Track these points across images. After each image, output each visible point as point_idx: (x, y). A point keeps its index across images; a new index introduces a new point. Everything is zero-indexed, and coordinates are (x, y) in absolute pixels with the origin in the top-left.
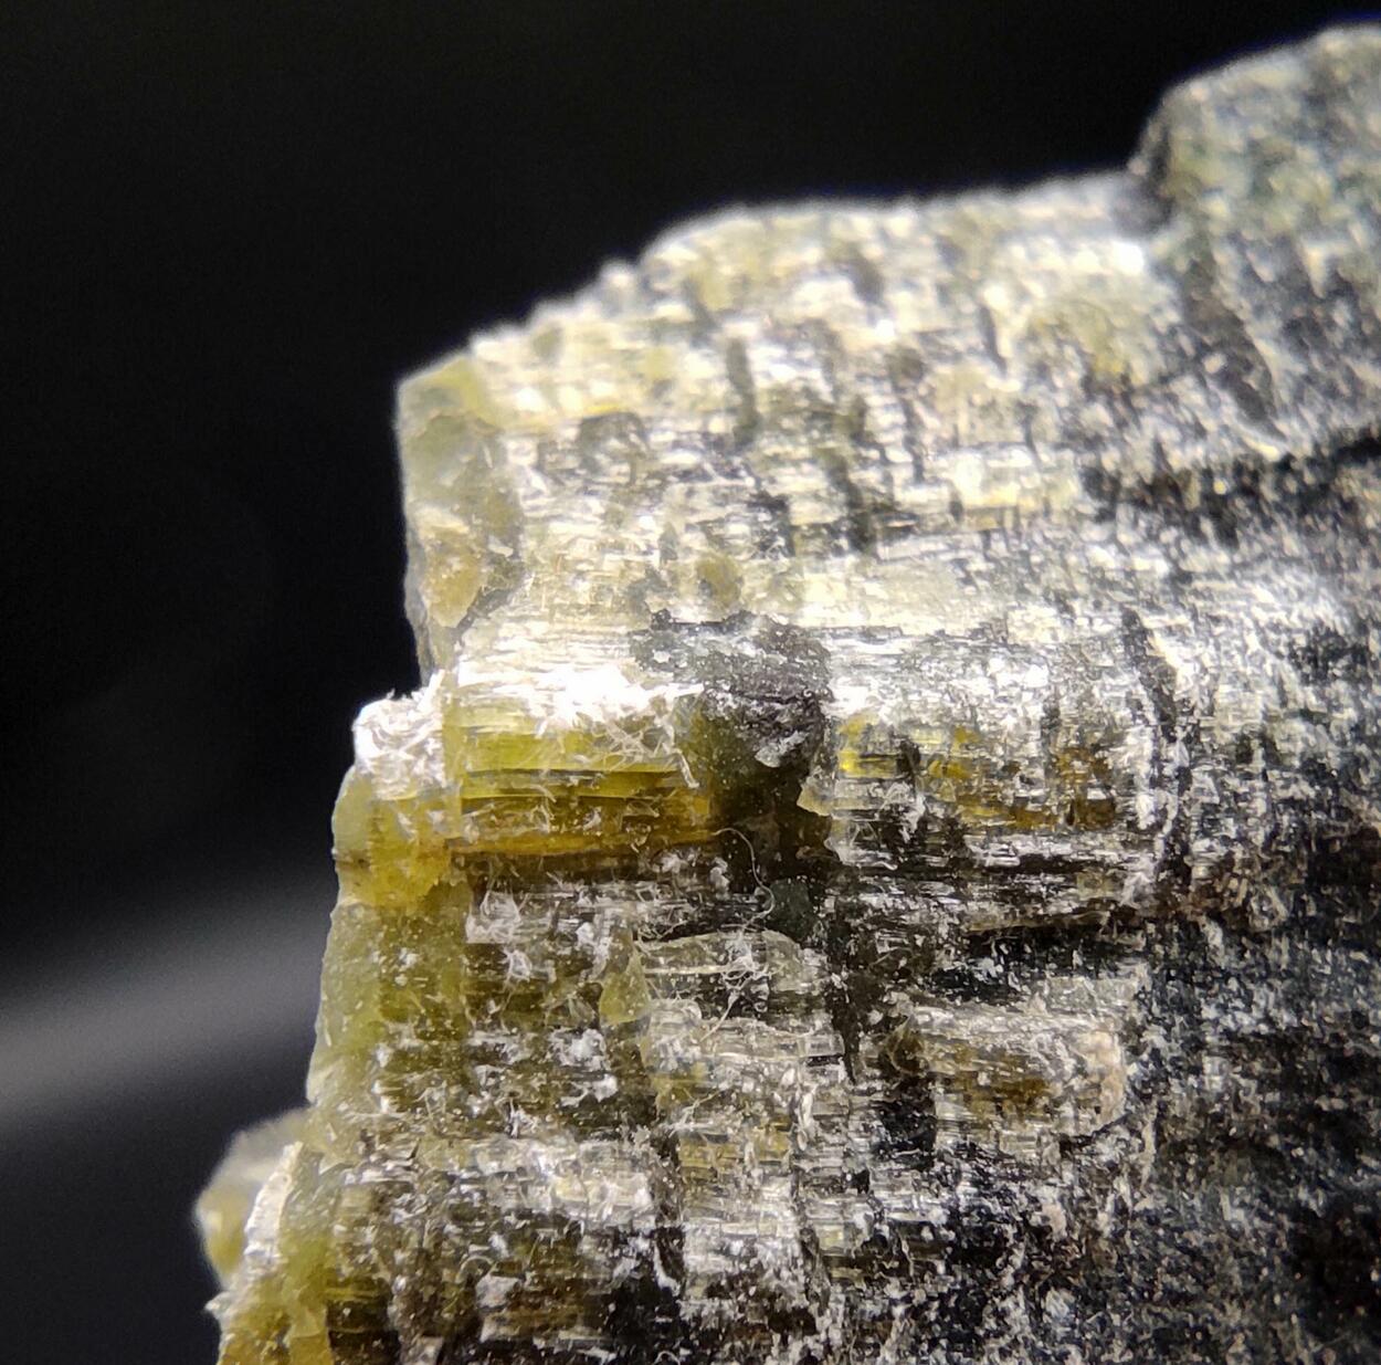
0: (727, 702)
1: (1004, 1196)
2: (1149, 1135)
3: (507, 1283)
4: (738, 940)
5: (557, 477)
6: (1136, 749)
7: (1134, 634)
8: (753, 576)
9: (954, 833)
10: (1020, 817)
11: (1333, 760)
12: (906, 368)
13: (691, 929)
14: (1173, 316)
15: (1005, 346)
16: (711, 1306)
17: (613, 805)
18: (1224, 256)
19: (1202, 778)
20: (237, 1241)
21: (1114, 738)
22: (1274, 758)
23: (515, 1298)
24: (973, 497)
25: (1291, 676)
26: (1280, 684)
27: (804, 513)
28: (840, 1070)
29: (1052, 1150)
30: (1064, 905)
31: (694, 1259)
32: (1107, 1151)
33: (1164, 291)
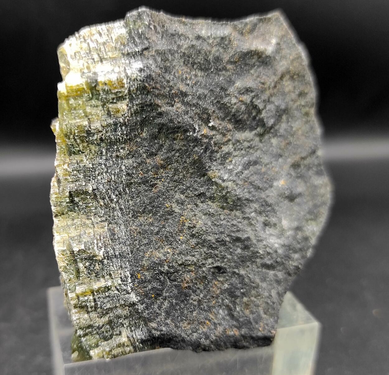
0: (89, 81)
1: (117, 120)
2: (130, 113)
3: (77, 131)
4: (93, 101)
5: (73, 59)
6: (125, 81)
7: (125, 69)
8: (91, 67)
9: (110, 90)
10: (115, 88)
11: (142, 79)
12: (104, 44)
13: (89, 100)
14: (128, 37)
15: (114, 41)
16: (94, 131)
17: (80, 91)
18: (132, 31)
19: (131, 83)
20: (55, 129)
21: (123, 80)
22: (137, 80)
23: (78, 132)
24: (111, 56)
25: (138, 73)
26: (137, 74)
27: (96, 60)
28: (103, 111)
29: (121, 116)
30: (120, 95)
31: (92, 128)
32: (126, 115)
33: (127, 35)
